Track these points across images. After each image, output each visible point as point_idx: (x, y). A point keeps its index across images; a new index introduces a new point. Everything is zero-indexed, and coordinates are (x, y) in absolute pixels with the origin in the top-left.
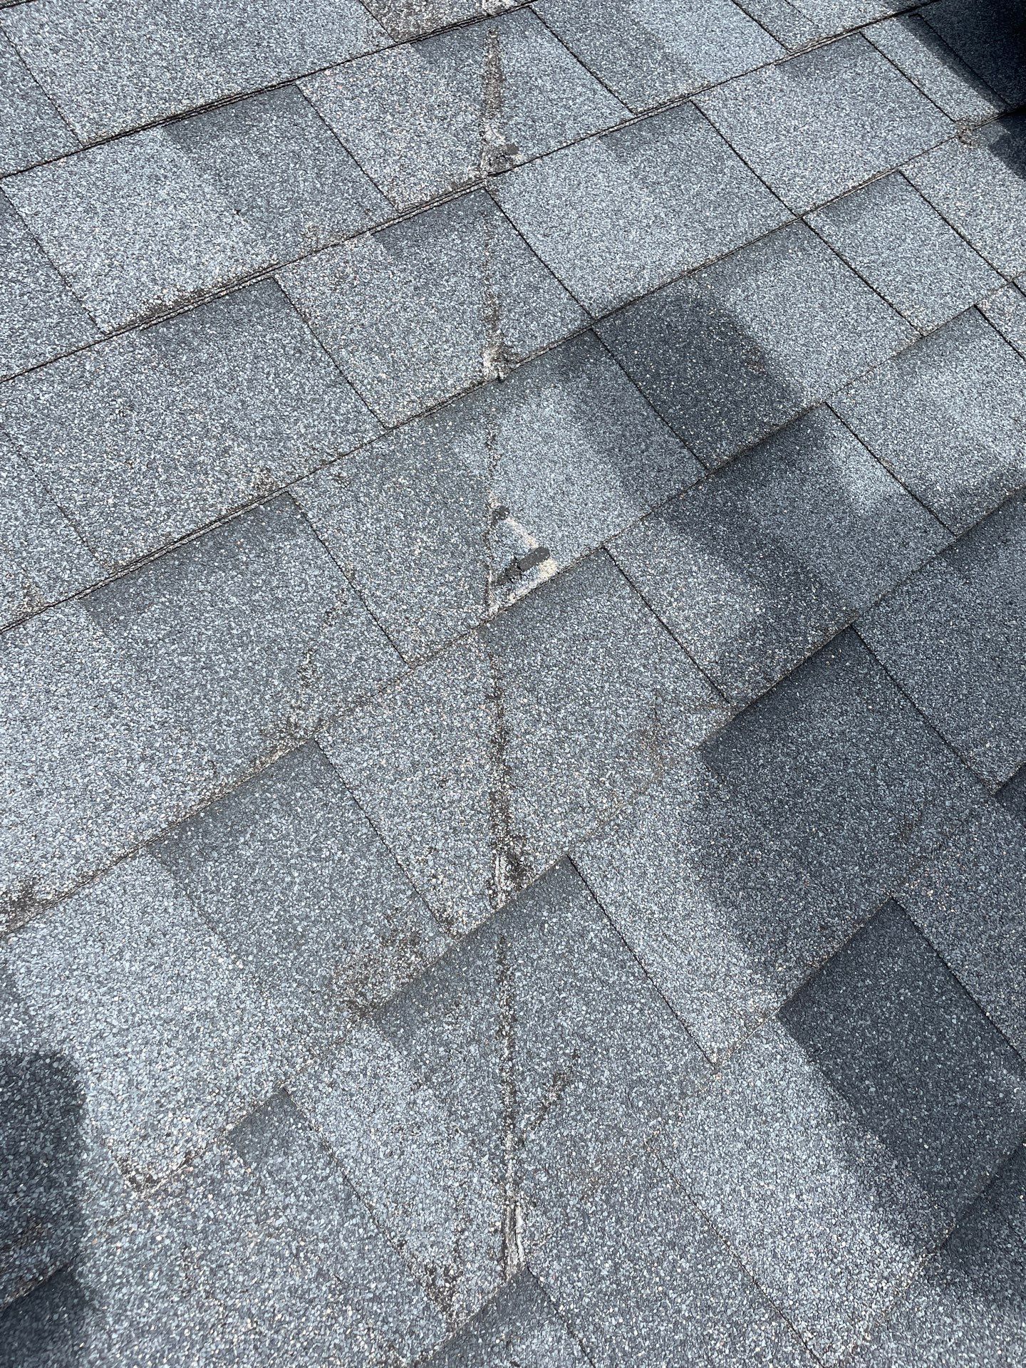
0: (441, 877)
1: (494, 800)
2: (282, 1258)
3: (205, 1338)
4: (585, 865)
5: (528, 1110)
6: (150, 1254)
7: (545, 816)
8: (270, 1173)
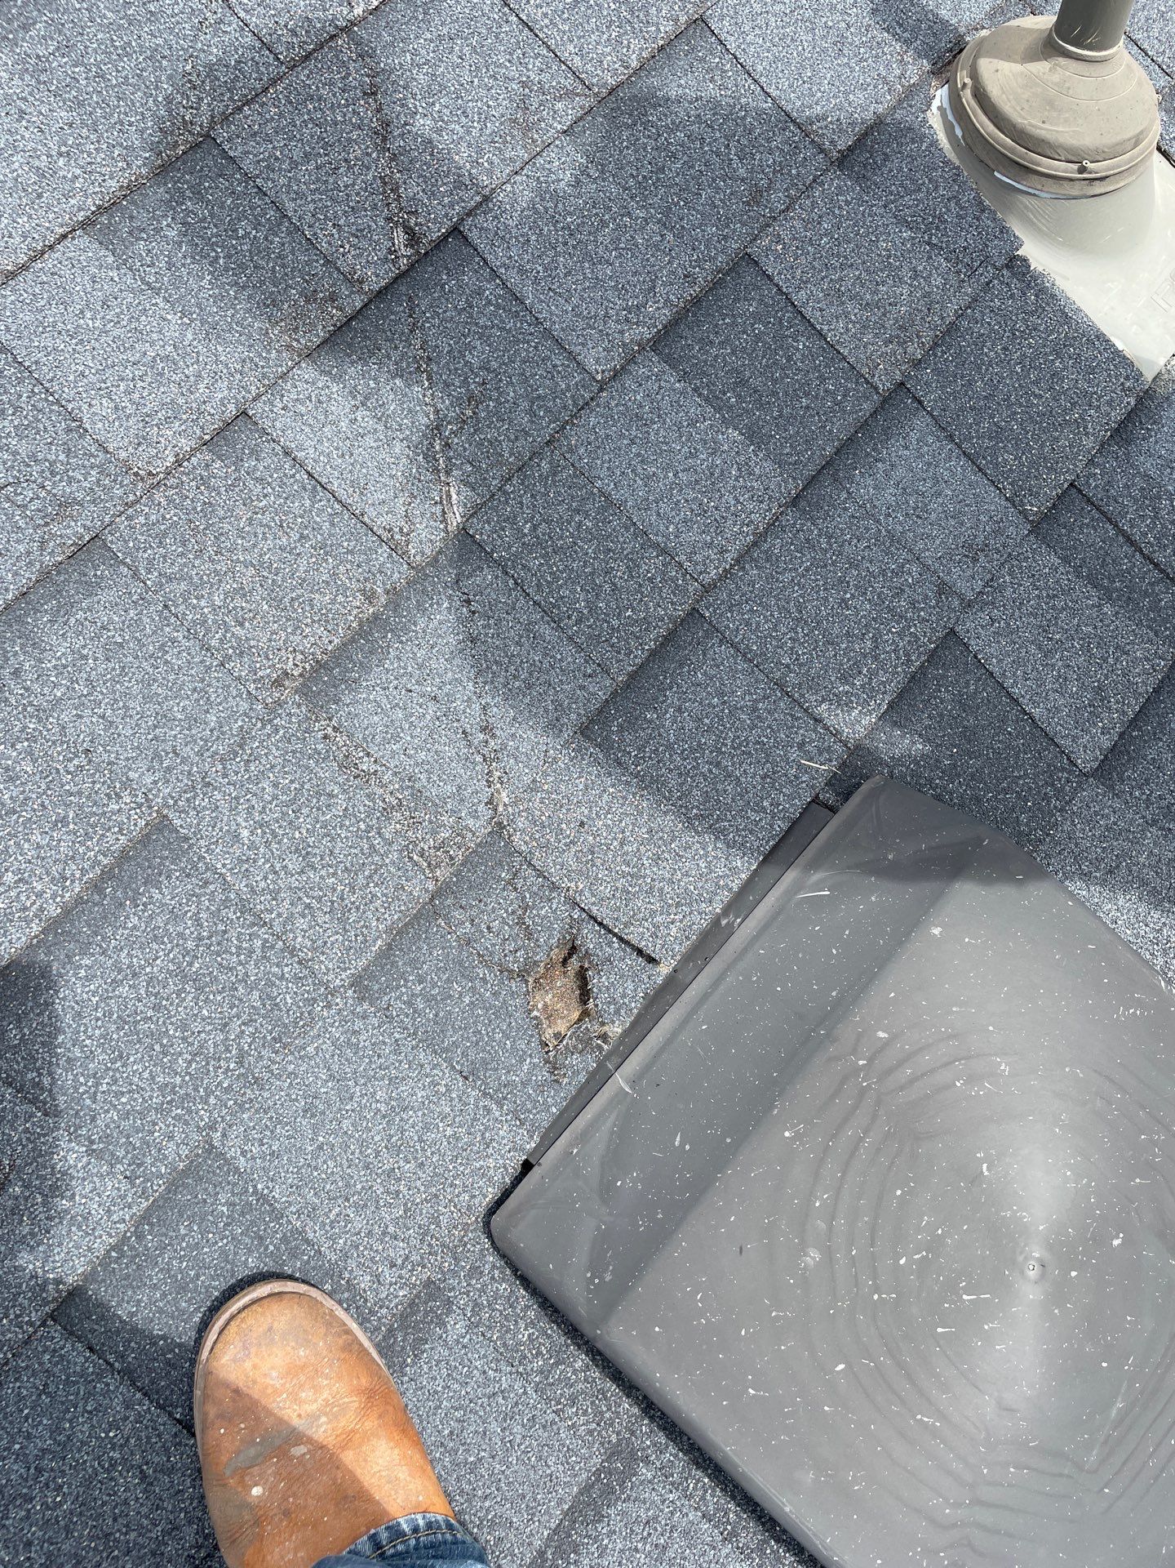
0: (347, 246)
1: (385, 183)
2: (270, 528)
3: (220, 581)
4: (474, 236)
5: (449, 423)
6: (163, 527)
7: (433, 193)
8: (248, 472)
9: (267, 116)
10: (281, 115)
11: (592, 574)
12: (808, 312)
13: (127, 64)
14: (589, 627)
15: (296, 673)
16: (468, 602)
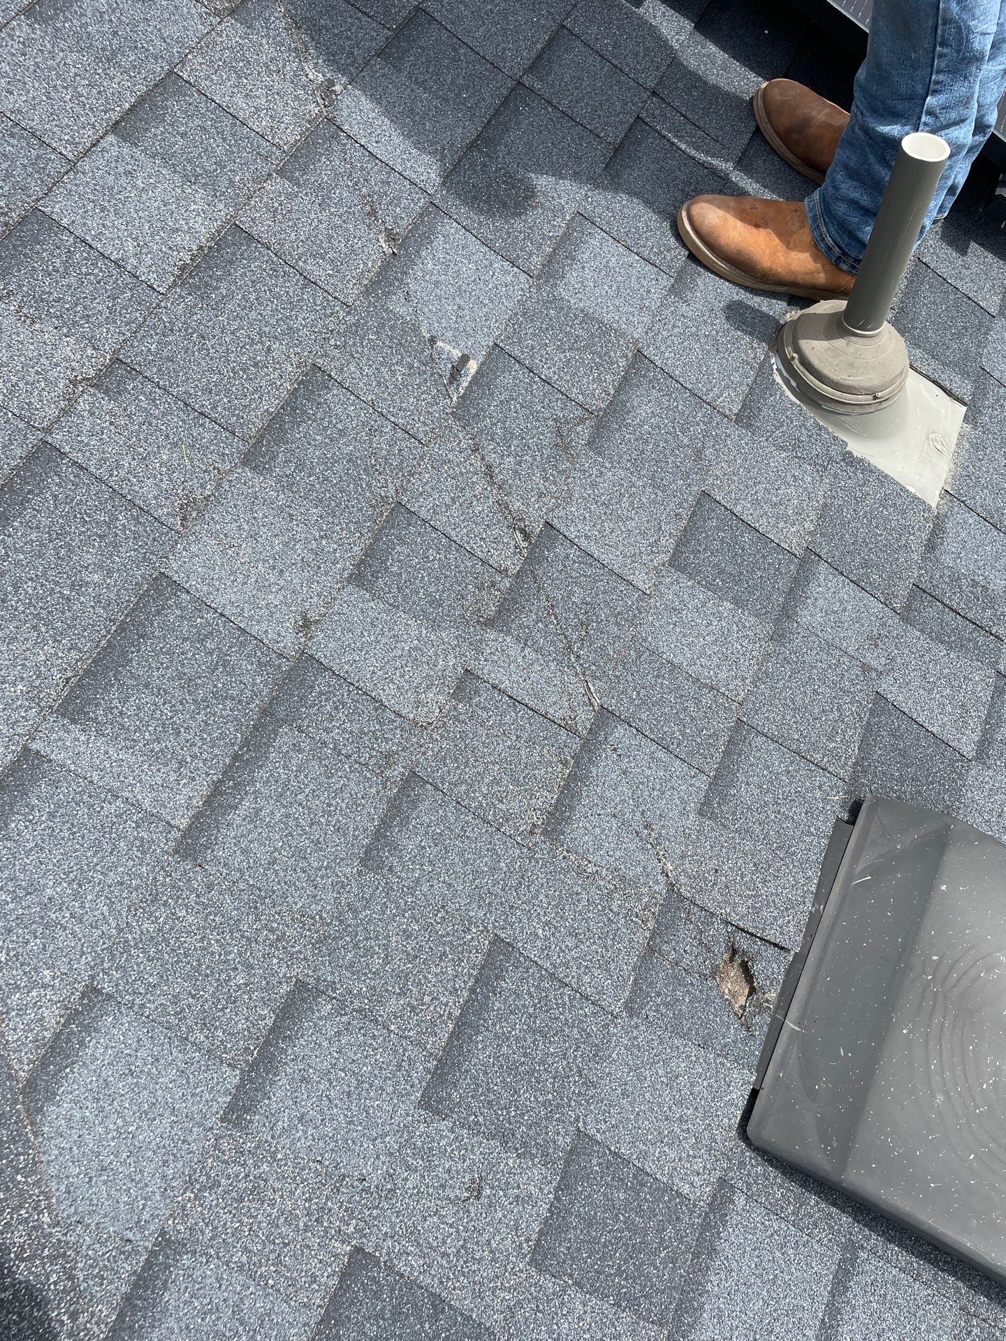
0: (492, 551)
1: (500, 505)
2: (499, 737)
3: (482, 778)
4: (555, 523)
5: (575, 643)
6: (443, 754)
7: (528, 504)
8: (477, 706)
9: (424, 480)
10: (431, 477)
11: (677, 713)
12: (744, 517)
13: (337, 467)
14: (685, 747)
15: (539, 823)
16: (615, 750)
